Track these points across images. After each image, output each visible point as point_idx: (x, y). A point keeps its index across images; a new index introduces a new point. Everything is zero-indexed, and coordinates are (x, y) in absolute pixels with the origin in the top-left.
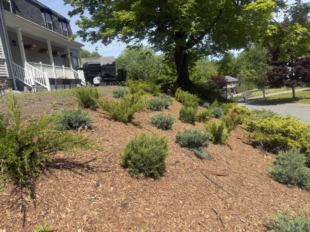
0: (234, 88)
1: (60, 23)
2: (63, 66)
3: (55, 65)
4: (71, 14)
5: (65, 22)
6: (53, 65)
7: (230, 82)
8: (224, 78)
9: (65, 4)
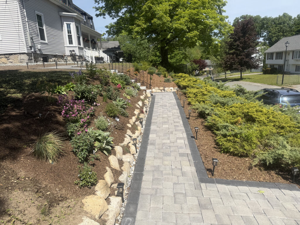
0: (212, 70)
1: (89, 20)
2: (95, 49)
3: (92, 49)
4: (97, 15)
5: (91, 18)
6: (91, 49)
7: (209, 65)
8: (204, 62)
9: (96, 11)
